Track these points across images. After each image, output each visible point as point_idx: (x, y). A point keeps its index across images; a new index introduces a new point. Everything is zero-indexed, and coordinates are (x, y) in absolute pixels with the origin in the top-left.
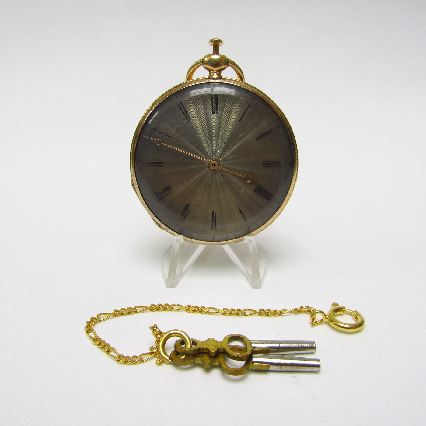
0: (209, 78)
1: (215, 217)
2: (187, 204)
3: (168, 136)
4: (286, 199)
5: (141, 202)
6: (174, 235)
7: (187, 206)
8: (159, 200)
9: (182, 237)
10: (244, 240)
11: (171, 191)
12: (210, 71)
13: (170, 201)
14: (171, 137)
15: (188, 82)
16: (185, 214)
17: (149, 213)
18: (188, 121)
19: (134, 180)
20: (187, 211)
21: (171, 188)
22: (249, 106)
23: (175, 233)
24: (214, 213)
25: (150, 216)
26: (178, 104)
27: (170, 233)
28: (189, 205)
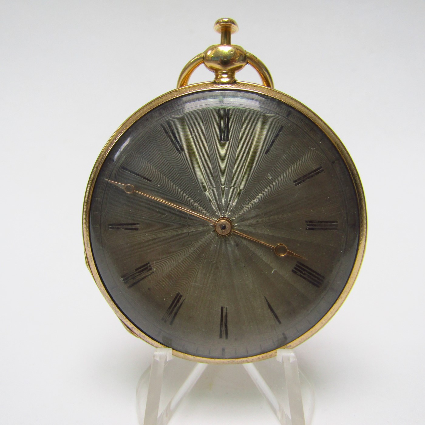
0: (215, 83)
1: (226, 316)
2: (178, 294)
3: (145, 178)
4: (348, 285)
5: (100, 290)
6: (156, 347)
7: (178, 297)
8: (130, 287)
9: (169, 351)
10: (276, 355)
11: (150, 272)
12: (216, 71)
13: (149, 289)
14: (150, 181)
15: (180, 90)
16: (174, 312)
17: (113, 308)
18: (180, 153)
19: (88, 253)
20: (178, 306)
21: (150, 266)
22: (282, 127)
23: (157, 344)
24: (225, 310)
25: (116, 314)
26: (162, 125)
27: (150, 344)
28: (181, 296)
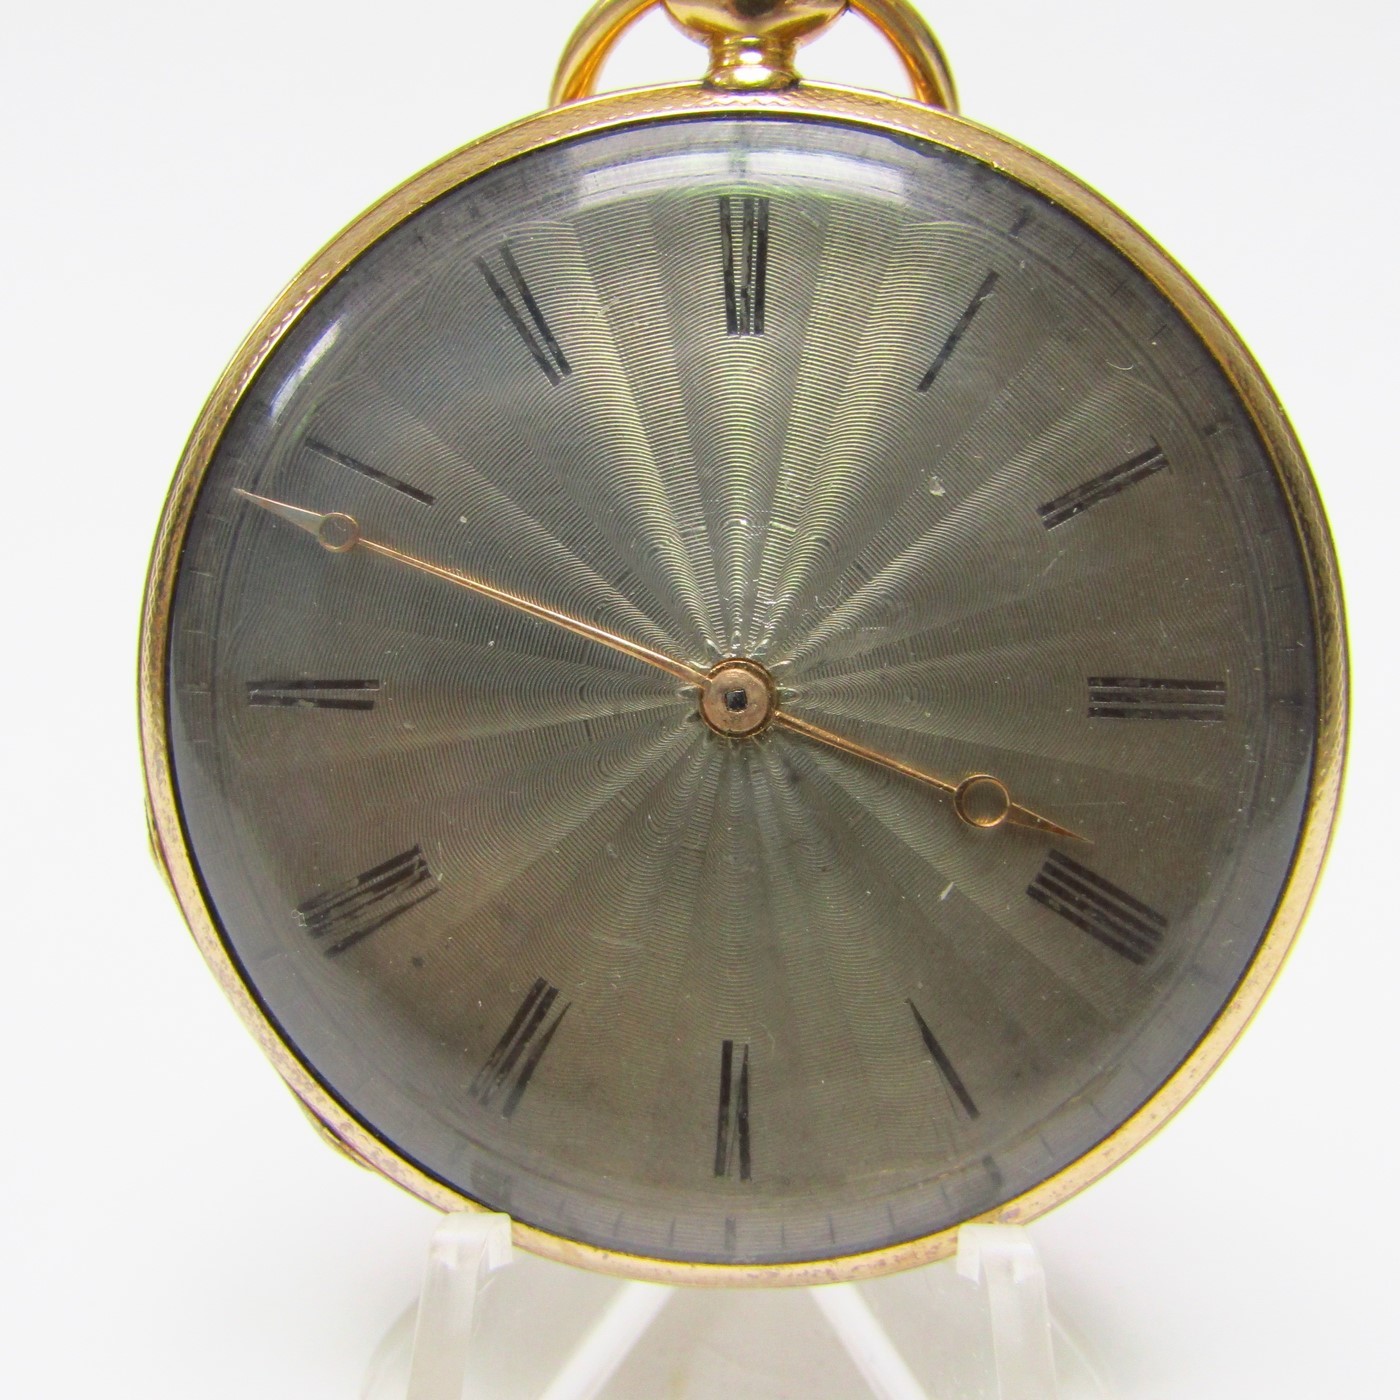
0: (708, 86)
1: (745, 1080)
2: (540, 985)
3: (403, 487)
4: (1265, 954)
5: (210, 962)
6: (445, 1211)
7: (540, 998)
8: (335, 951)
9: (499, 1225)
10: (954, 1253)
11: (422, 889)
12: (713, 37)
13: (417, 962)
14: (428, 499)
15: (559, 115)
16: (522, 1060)
17: (262, 1042)
18: (555, 380)
19: (159, 805)
20: (538, 1036)
21: (422, 863)
22: (992, 277)
23: (446, 1196)
24: (737, 1055)
25: (275, 1065)
26: (482, 265)
27: (414, 1193)
28: (552, 994)
